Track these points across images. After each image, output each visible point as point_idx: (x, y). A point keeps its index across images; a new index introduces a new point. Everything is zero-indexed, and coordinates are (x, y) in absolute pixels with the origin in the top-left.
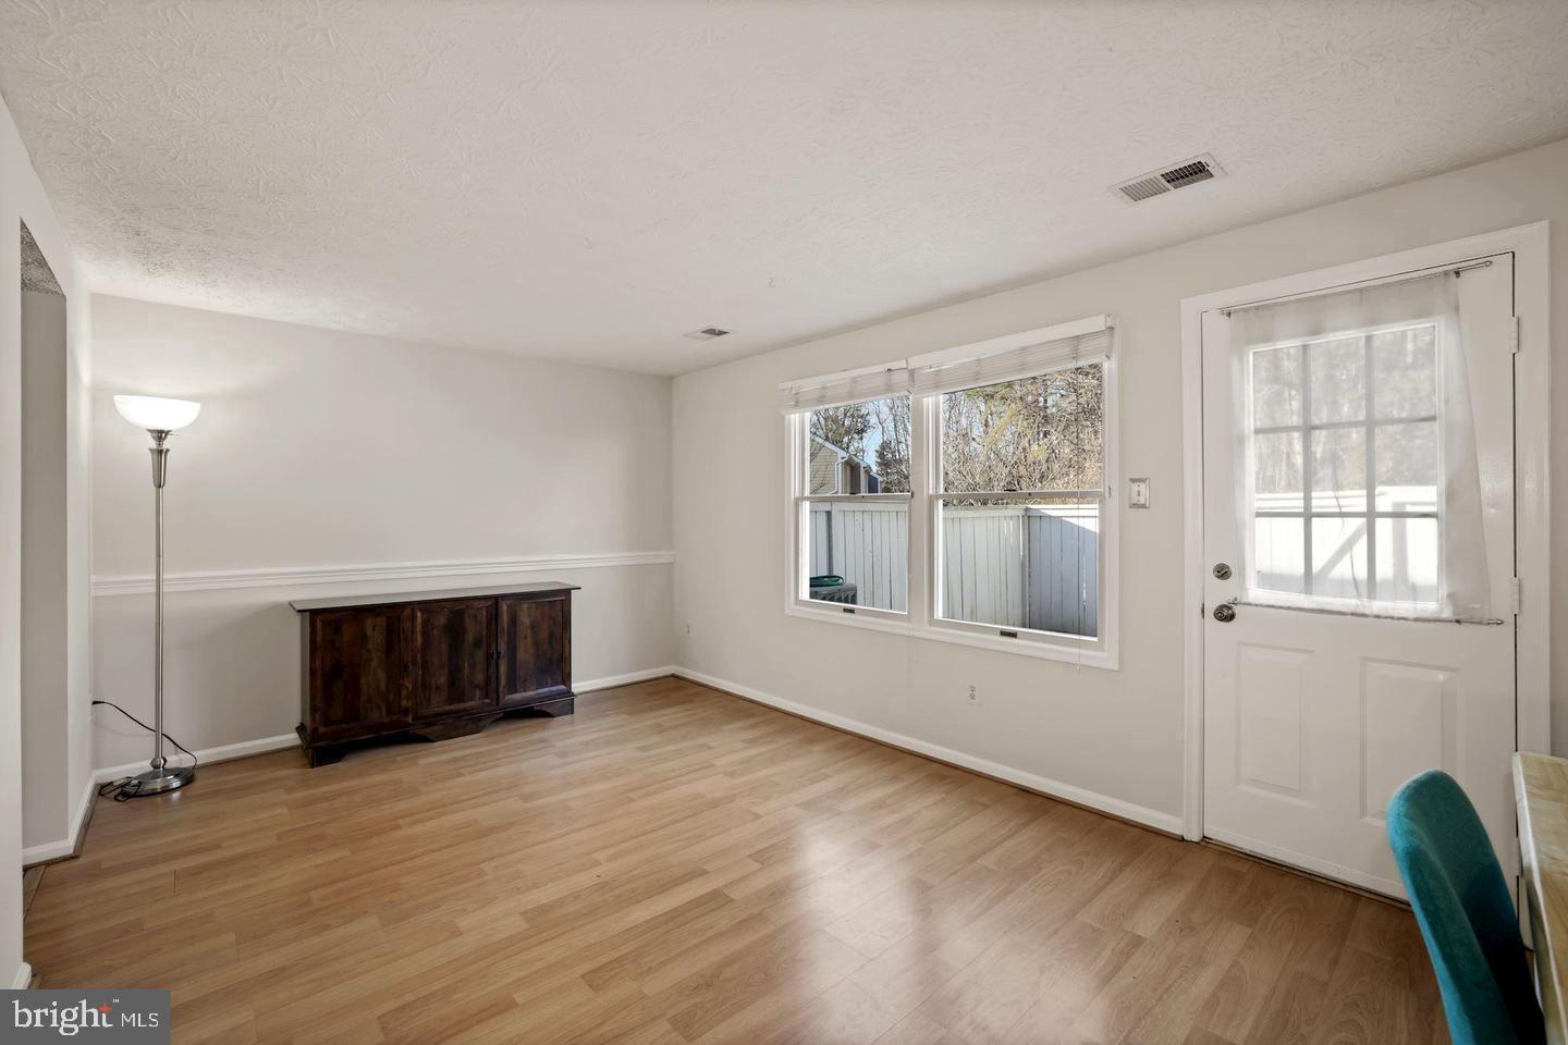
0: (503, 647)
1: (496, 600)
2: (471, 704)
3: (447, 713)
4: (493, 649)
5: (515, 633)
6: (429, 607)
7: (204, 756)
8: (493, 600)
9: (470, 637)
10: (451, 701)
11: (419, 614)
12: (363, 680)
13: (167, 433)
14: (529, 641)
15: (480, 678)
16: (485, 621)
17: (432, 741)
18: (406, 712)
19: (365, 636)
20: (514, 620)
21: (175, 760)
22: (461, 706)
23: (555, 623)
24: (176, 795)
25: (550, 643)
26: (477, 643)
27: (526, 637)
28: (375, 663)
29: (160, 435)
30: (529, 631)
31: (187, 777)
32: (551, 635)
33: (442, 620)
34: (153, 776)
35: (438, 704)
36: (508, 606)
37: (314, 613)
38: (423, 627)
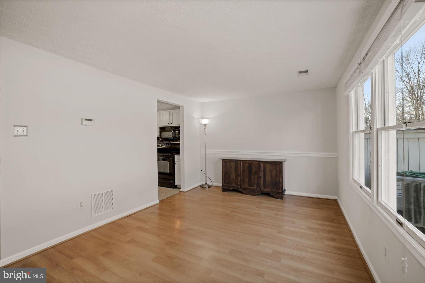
0: (262, 175)
1: (260, 162)
2: (254, 188)
3: (248, 189)
4: (259, 175)
5: (265, 171)
6: (244, 161)
7: (214, 184)
8: (259, 162)
9: (253, 171)
10: (249, 186)
11: (242, 163)
12: (231, 176)
13: (206, 125)
14: (269, 175)
15: (256, 182)
16: (257, 167)
17: (244, 194)
18: (239, 185)
19: (231, 166)
20: (265, 168)
21: (208, 183)
22: (251, 188)
23: (277, 171)
24: (207, 189)
25: (276, 177)
26: (256, 173)
27: (268, 174)
28: (233, 172)
29: (205, 125)
30: (269, 172)
31: (210, 187)
32: (276, 175)
33: (247, 165)
34: (205, 185)
35: (246, 186)
36: (263, 164)
37: (223, 160)
38: (243, 166)
